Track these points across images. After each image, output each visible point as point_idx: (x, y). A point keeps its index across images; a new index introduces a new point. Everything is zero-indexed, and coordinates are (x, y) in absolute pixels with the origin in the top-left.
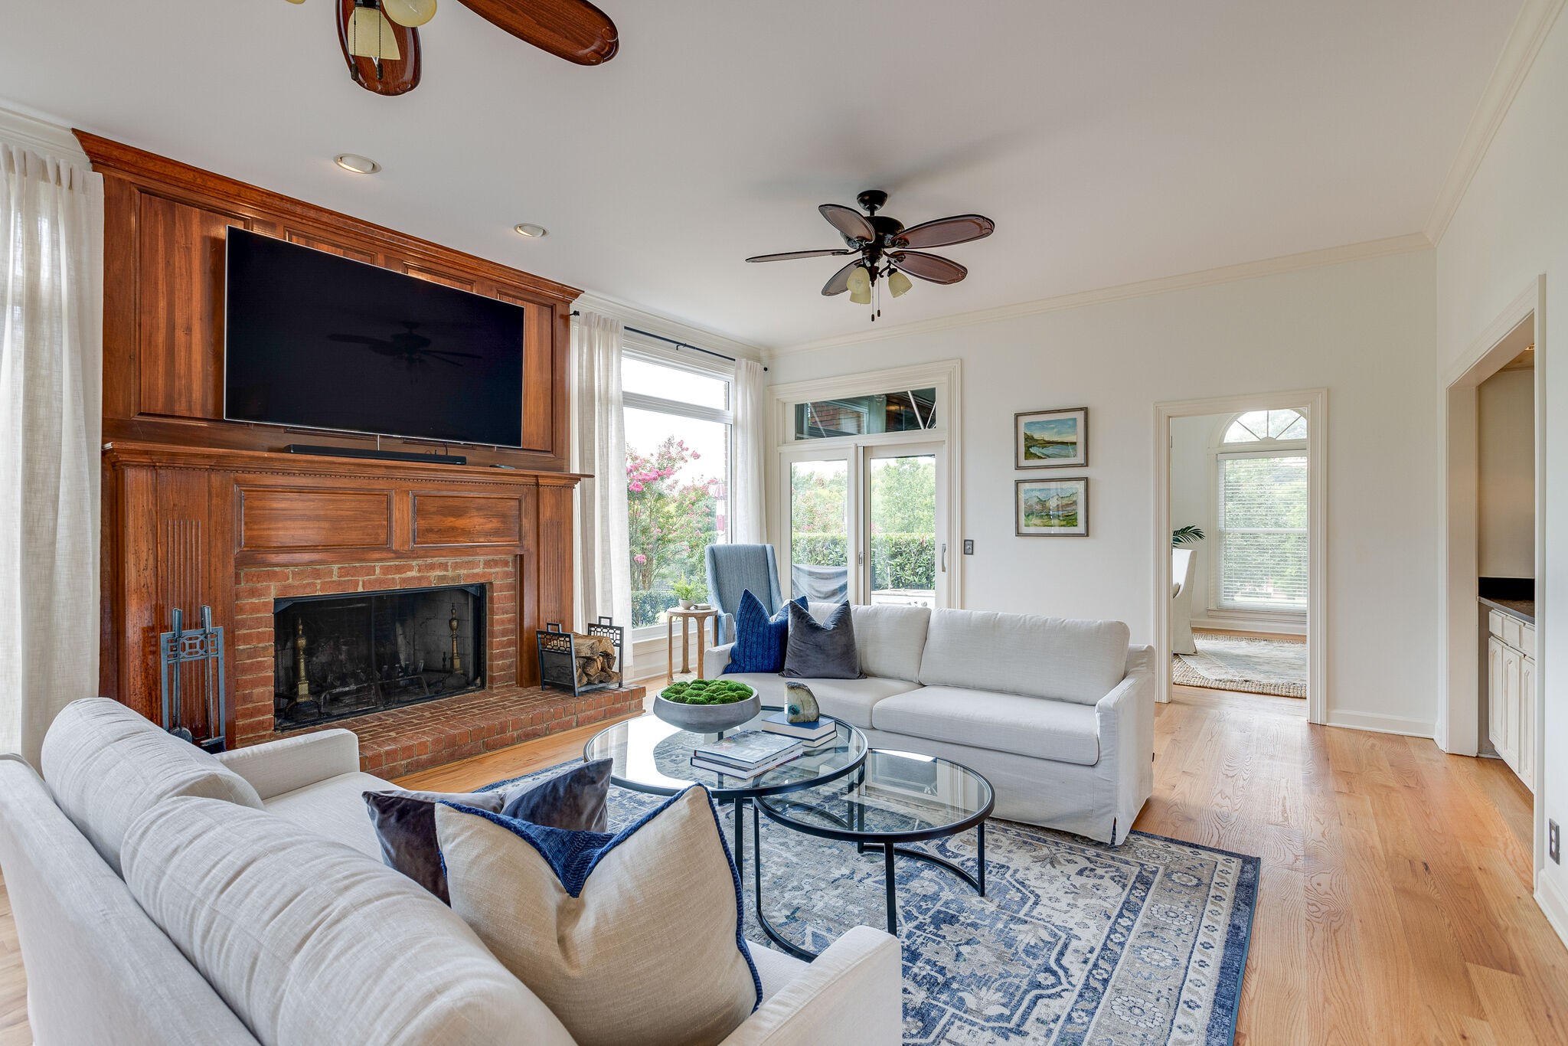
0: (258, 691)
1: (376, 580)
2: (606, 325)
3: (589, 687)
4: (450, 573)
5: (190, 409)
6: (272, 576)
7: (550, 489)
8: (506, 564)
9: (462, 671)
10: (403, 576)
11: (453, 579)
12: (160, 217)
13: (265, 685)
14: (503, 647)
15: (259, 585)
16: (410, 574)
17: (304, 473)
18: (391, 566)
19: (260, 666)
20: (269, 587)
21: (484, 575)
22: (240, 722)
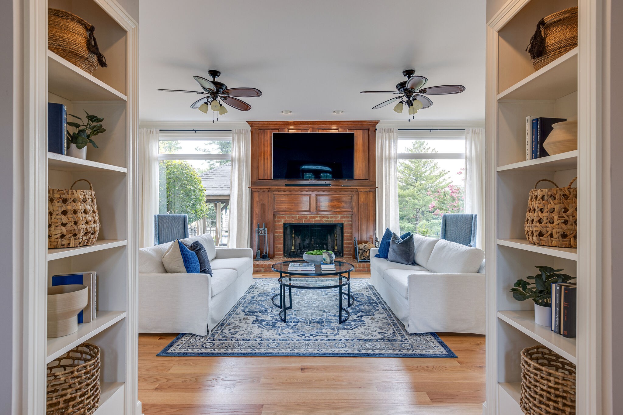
0: (279, 246)
1: (308, 220)
2: (389, 131)
3: (364, 260)
4: (329, 219)
5: (267, 177)
6: (282, 217)
7: (363, 193)
8: (348, 217)
9: (337, 251)
10: (315, 219)
11: (330, 221)
12: (262, 135)
13: (281, 245)
14: (348, 244)
15: (280, 220)
16: (317, 219)
17: (288, 191)
18: (312, 216)
19: (280, 240)
20: (282, 220)
21: (341, 220)
22: (276, 253)
